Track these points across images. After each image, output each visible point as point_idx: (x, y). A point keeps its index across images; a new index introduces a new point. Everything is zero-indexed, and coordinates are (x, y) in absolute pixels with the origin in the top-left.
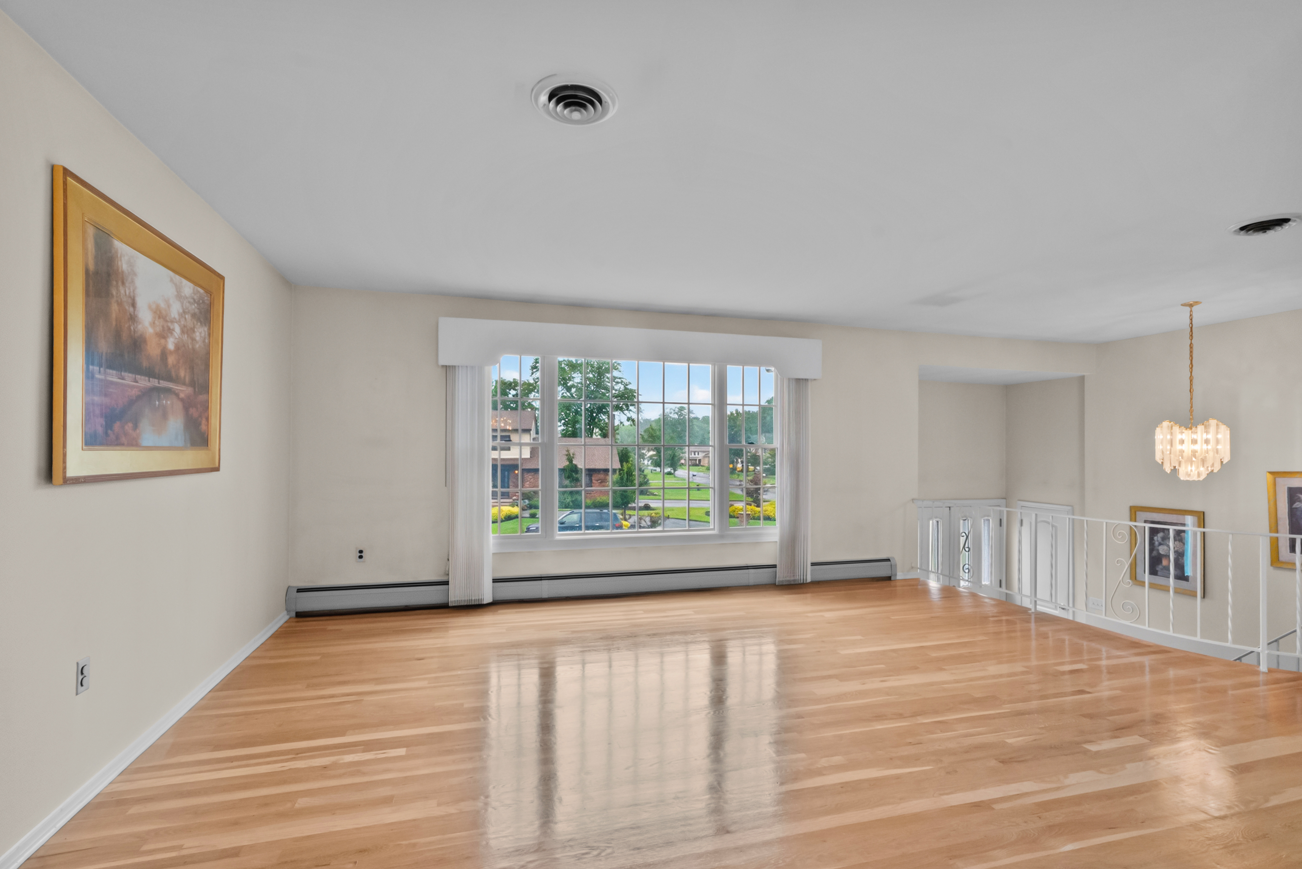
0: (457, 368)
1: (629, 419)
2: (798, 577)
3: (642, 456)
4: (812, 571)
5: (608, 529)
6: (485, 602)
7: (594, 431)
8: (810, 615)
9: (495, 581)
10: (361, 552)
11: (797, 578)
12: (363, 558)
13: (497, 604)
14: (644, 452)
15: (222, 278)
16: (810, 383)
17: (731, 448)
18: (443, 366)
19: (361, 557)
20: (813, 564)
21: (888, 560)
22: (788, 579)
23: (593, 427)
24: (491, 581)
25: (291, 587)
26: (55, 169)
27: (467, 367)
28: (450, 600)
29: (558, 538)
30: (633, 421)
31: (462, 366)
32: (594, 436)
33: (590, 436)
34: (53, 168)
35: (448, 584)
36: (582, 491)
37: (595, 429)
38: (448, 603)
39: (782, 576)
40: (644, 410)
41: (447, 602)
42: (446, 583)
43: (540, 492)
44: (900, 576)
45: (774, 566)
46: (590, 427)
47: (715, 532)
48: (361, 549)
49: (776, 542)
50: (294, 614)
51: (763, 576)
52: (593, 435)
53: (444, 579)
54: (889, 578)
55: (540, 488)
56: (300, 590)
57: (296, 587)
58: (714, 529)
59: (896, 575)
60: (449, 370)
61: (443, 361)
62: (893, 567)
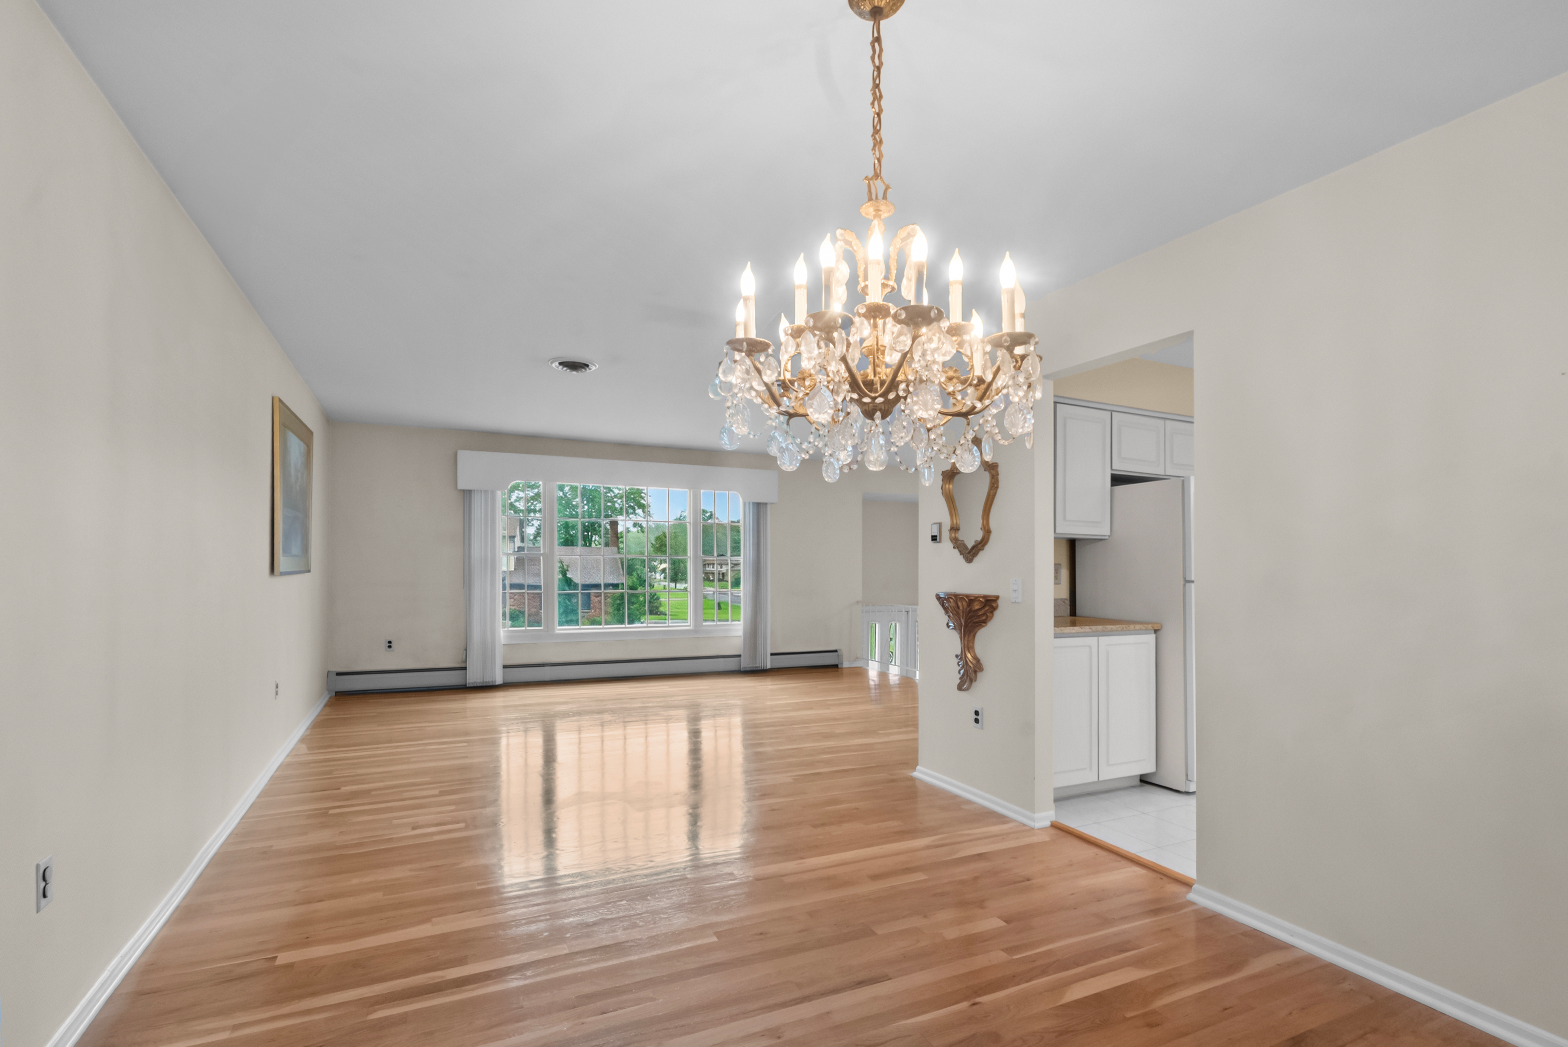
0: (473, 491)
1: (635, 525)
2: (759, 664)
3: (653, 569)
4: (771, 659)
5: (600, 625)
6: (497, 683)
7: (593, 539)
8: (759, 687)
9: (505, 667)
10: (390, 642)
11: (757, 665)
12: (392, 648)
13: (507, 686)
14: (655, 564)
15: (312, 433)
16: (769, 507)
17: (704, 559)
18: (460, 490)
19: (390, 647)
20: (772, 654)
21: (836, 651)
22: (751, 666)
23: (591, 534)
24: (502, 667)
25: (330, 671)
26: (274, 398)
27: (481, 491)
28: (467, 682)
29: (558, 632)
30: (641, 526)
31: (477, 490)
32: (593, 545)
33: (588, 544)
34: (273, 398)
35: (466, 669)
36: (577, 593)
37: (594, 536)
38: (466, 685)
39: (745, 664)
40: (654, 514)
41: (464, 684)
42: (465, 668)
43: (542, 594)
44: (846, 664)
45: (740, 656)
46: (588, 534)
47: (691, 628)
48: (390, 640)
49: (741, 636)
50: (334, 694)
51: (731, 664)
52: (591, 544)
53: (463, 665)
54: (836, 666)
55: (542, 591)
56: (339, 674)
57: (335, 671)
58: (690, 626)
59: (842, 664)
60: (467, 494)
61: (461, 486)
62: (840, 657)
